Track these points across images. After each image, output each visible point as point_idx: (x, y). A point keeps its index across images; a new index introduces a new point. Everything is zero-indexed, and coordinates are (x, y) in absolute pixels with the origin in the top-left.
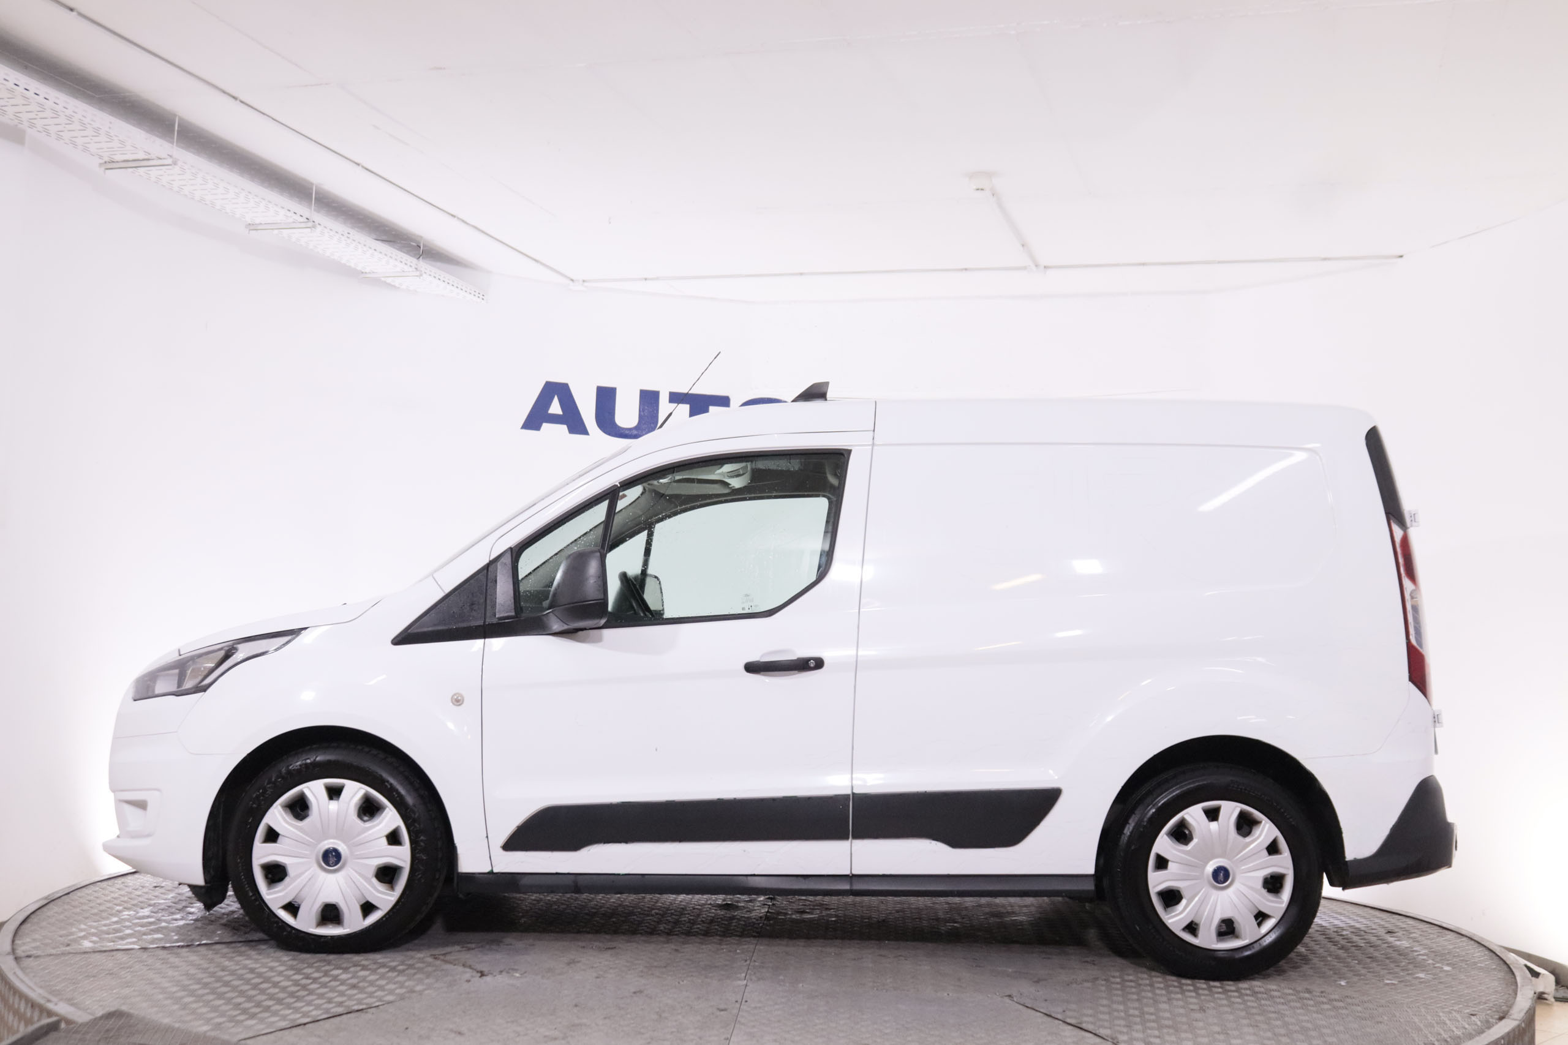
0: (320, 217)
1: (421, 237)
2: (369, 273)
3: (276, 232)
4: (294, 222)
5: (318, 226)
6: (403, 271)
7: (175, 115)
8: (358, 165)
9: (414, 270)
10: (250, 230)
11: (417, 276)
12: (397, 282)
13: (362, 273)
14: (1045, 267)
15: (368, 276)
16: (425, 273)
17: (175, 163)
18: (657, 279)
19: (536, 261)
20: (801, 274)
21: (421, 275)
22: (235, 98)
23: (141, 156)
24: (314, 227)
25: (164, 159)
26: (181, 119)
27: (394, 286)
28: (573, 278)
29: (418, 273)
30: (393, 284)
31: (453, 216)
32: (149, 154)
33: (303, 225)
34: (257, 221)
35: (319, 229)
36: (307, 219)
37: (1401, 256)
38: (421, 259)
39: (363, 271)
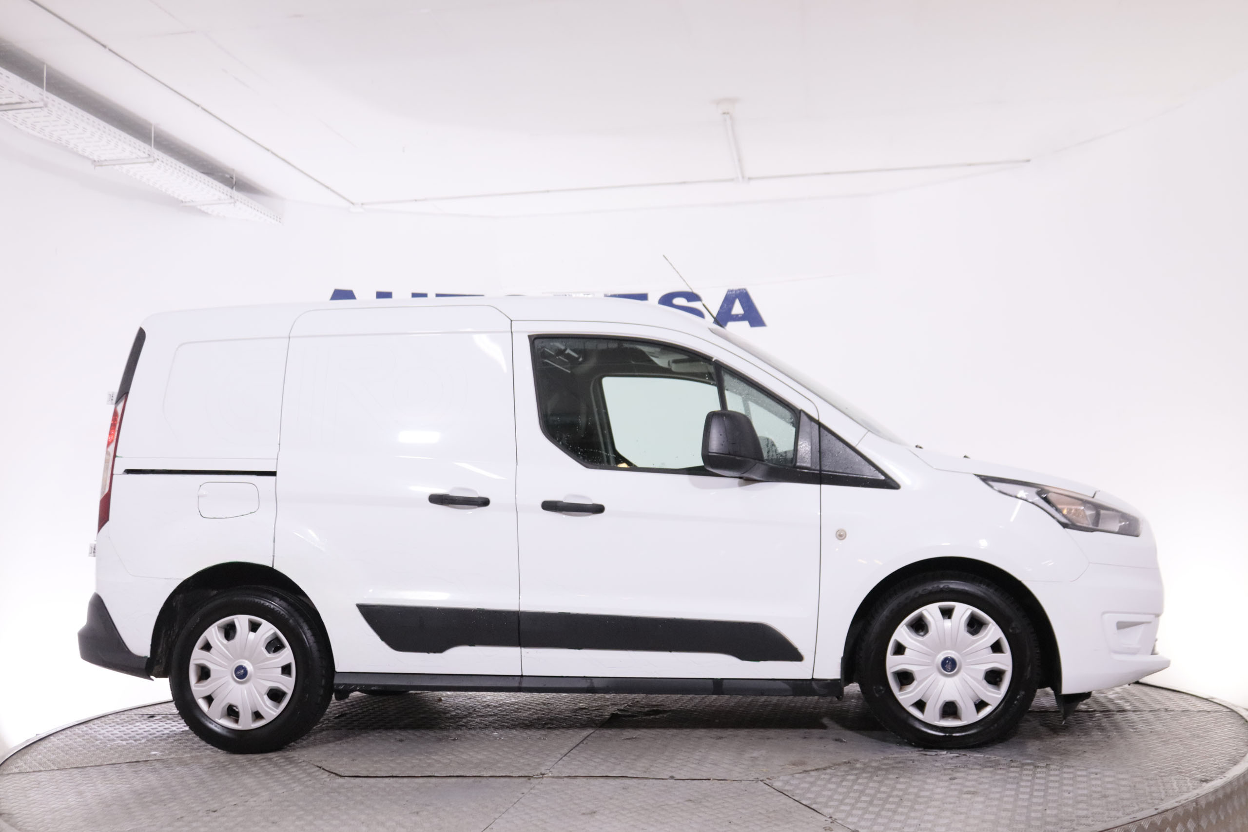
0: (157, 154)
1: (233, 170)
2: (189, 202)
3: (117, 167)
4: (137, 158)
5: (157, 161)
6: (220, 200)
7: (44, 63)
8: (198, 105)
9: (229, 198)
10: (95, 166)
11: (230, 203)
12: (210, 210)
13: (182, 202)
14: (750, 179)
15: (187, 205)
16: (238, 200)
17: (46, 105)
18: (425, 200)
19: (328, 188)
20: (548, 191)
21: (235, 202)
22: (104, 46)
23: (15, 99)
24: (155, 161)
25: (36, 102)
26: (48, 67)
27: (206, 213)
28: (354, 201)
29: (232, 201)
30: (206, 211)
31: (268, 150)
32: (23, 97)
33: (145, 160)
34: (103, 158)
35: (158, 163)
36: (149, 155)
37: (1028, 161)
38: (234, 188)
39: (184, 201)
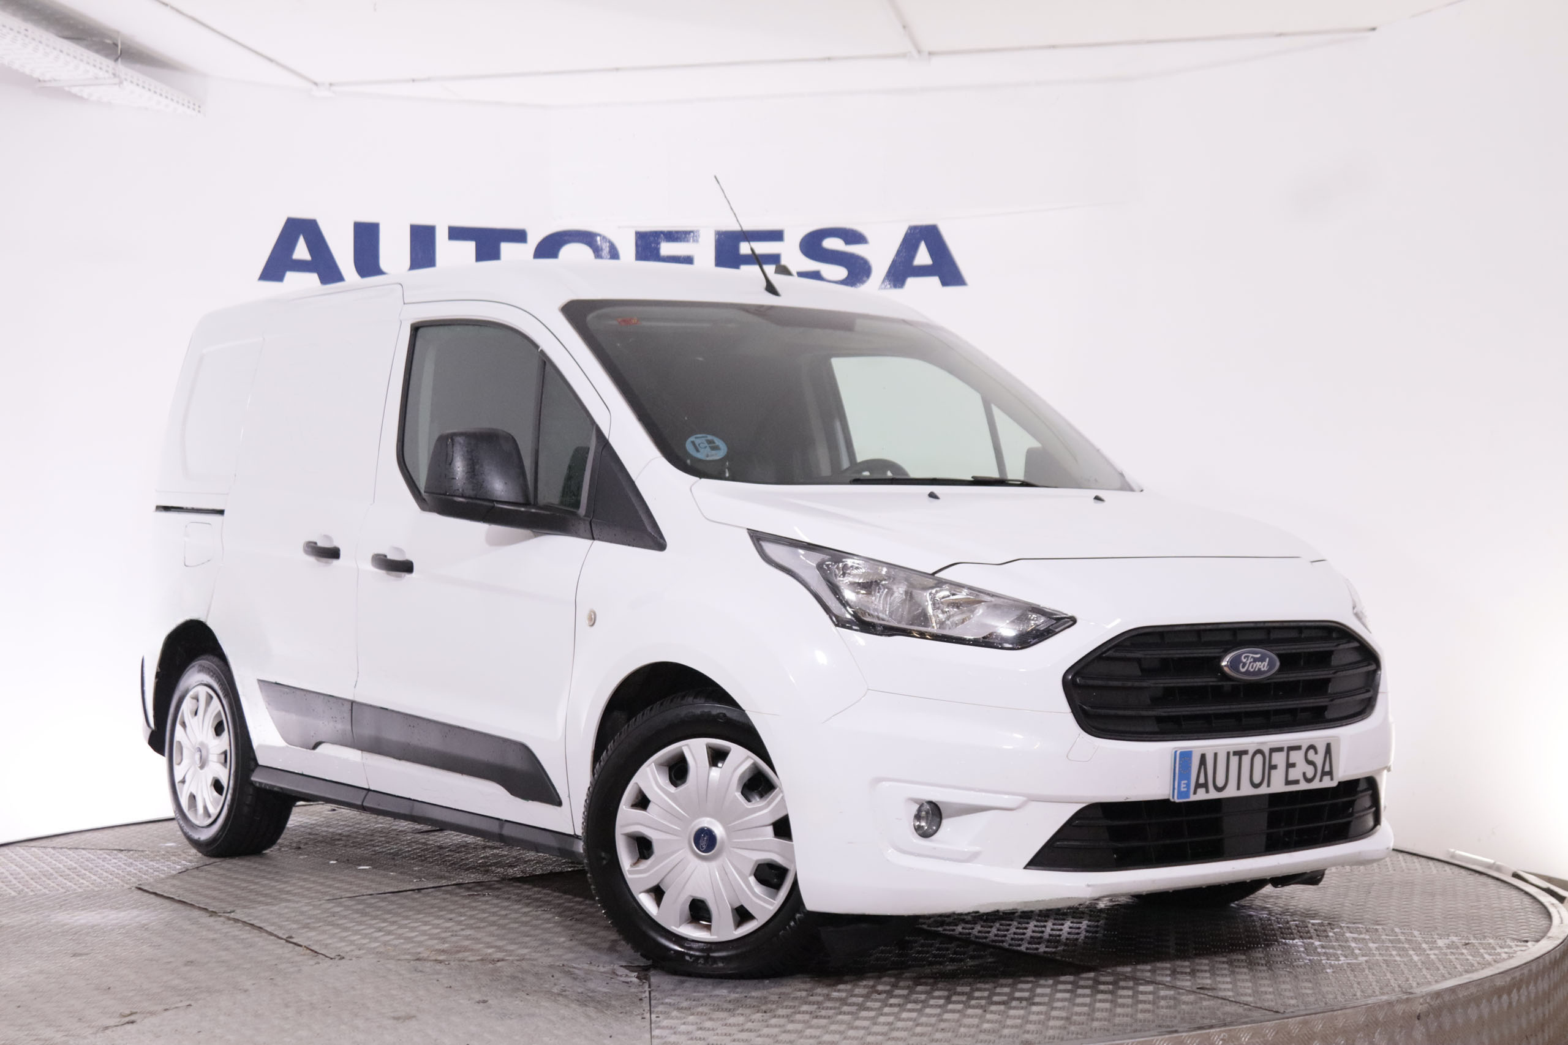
1: (118, 32)
2: (50, 81)
6: (97, 78)
9: (112, 76)
11: (115, 84)
12: (85, 92)
13: (39, 81)
14: (930, 54)
15: (48, 84)
16: (126, 80)
18: (429, 80)
19: (271, 60)
21: (121, 83)
27: (81, 98)
28: (317, 80)
29: (116, 80)
30: (79, 94)
31: (166, 4)
37: (1374, 29)
38: (120, 59)
39: (41, 79)
